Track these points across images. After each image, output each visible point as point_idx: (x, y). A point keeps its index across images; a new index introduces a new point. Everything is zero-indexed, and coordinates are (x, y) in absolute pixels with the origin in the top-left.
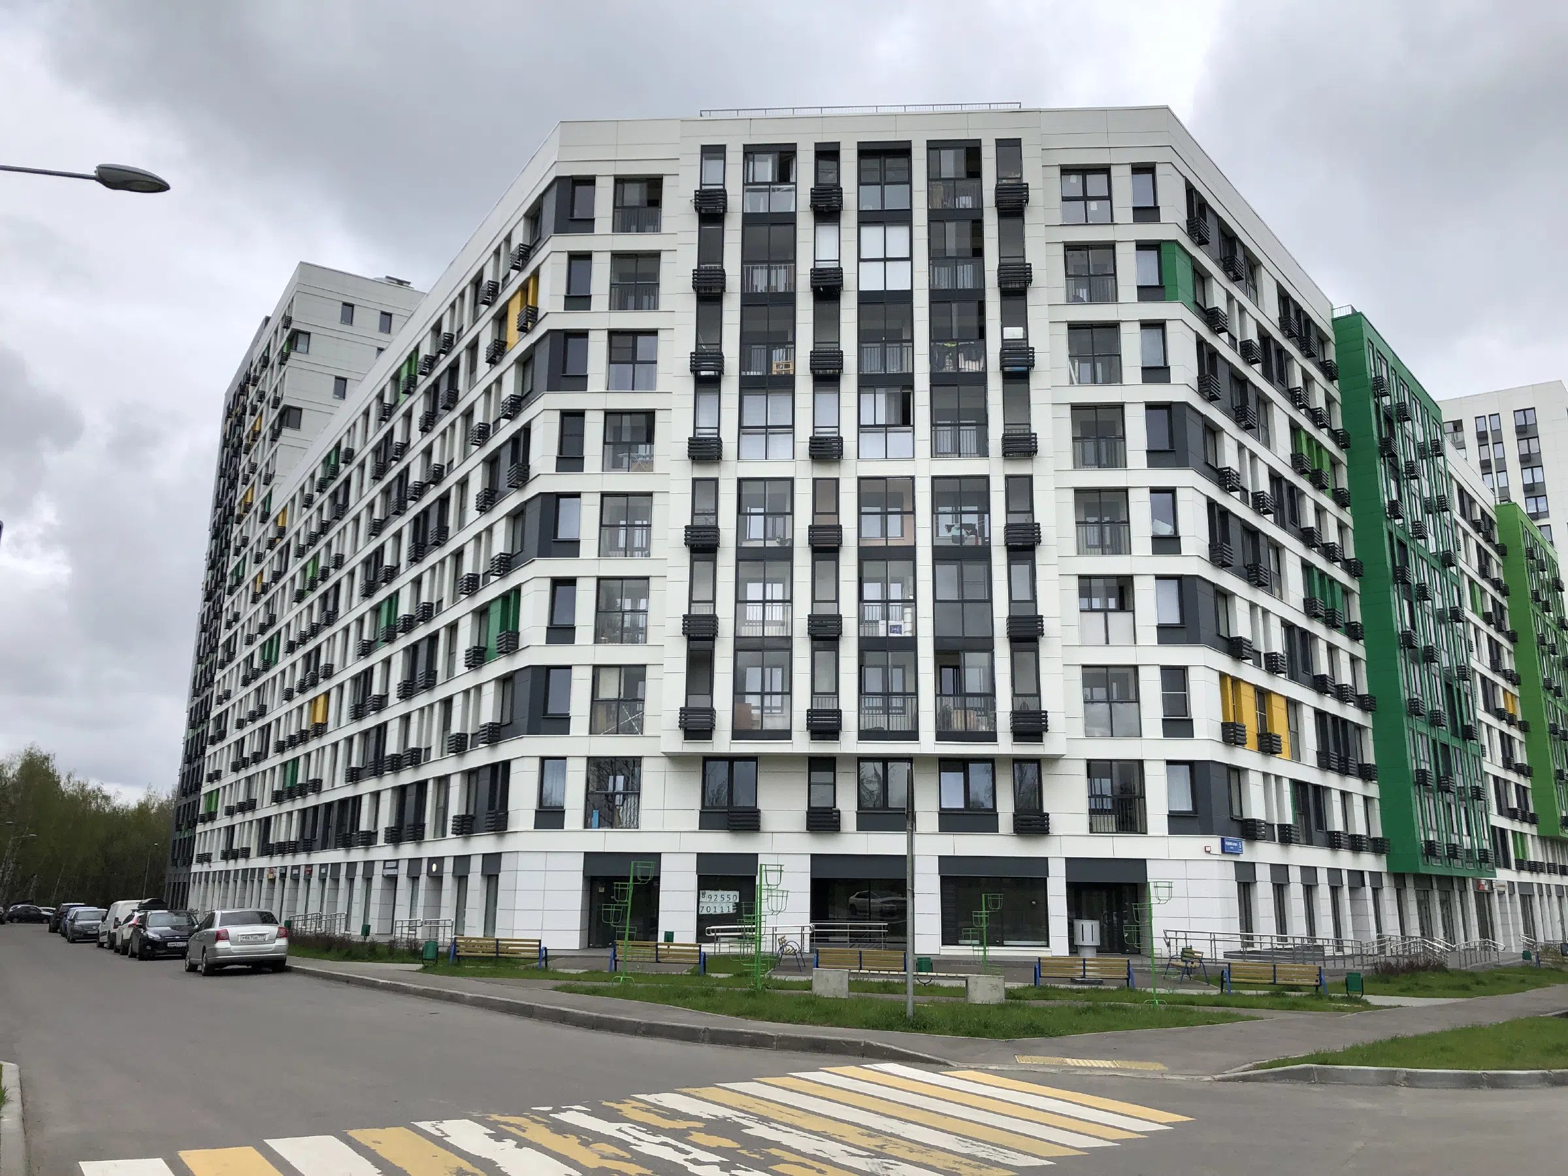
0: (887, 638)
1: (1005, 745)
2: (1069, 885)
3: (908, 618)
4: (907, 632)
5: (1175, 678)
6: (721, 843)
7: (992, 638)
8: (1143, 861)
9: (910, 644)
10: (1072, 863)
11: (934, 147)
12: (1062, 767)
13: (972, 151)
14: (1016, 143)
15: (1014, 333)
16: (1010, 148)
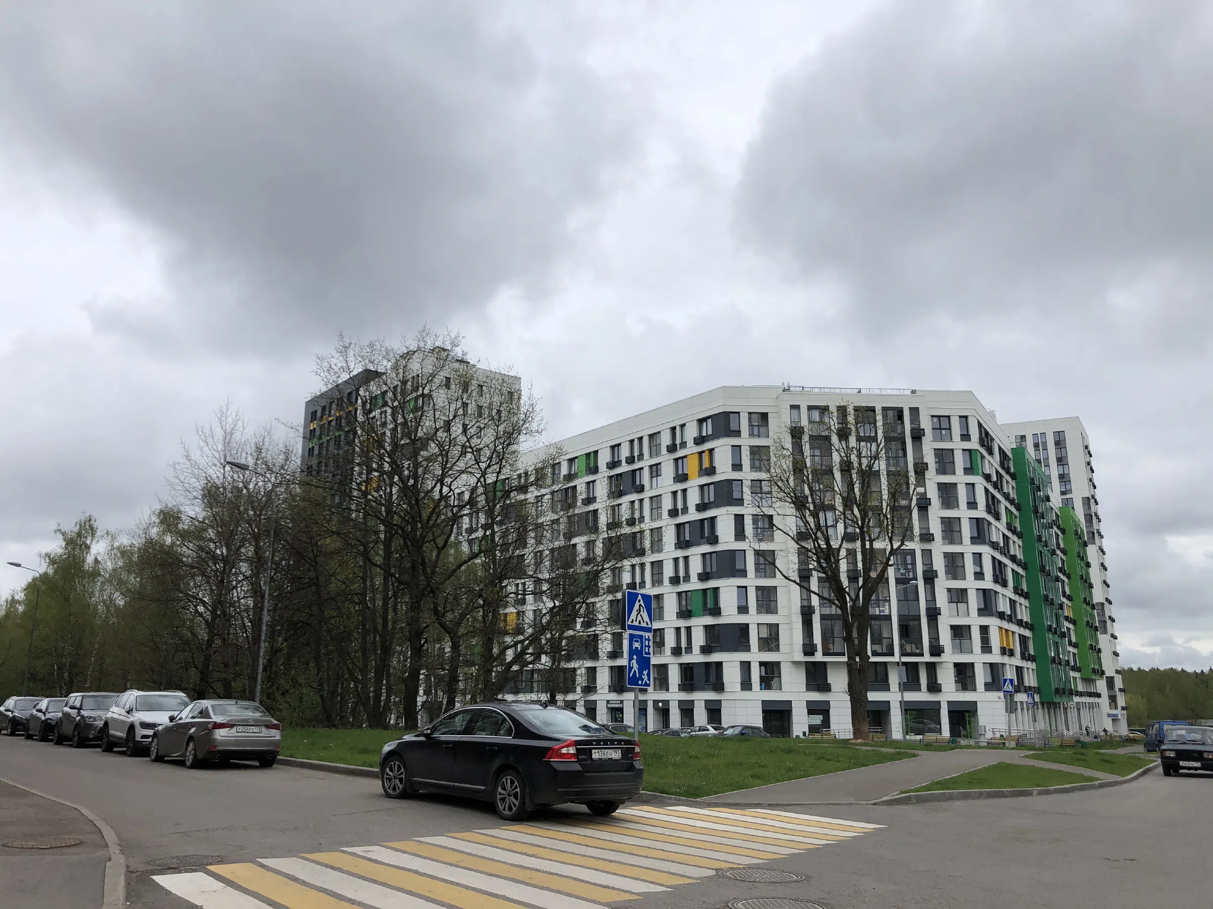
0: (880, 615)
1: (927, 658)
2: (949, 711)
3: (887, 607)
4: (887, 612)
5: (984, 630)
6: (815, 696)
7: (920, 616)
8: (976, 702)
9: (889, 618)
10: (950, 703)
11: (885, 409)
12: (944, 665)
13: (899, 413)
14: (917, 409)
15: (921, 490)
16: (915, 411)
